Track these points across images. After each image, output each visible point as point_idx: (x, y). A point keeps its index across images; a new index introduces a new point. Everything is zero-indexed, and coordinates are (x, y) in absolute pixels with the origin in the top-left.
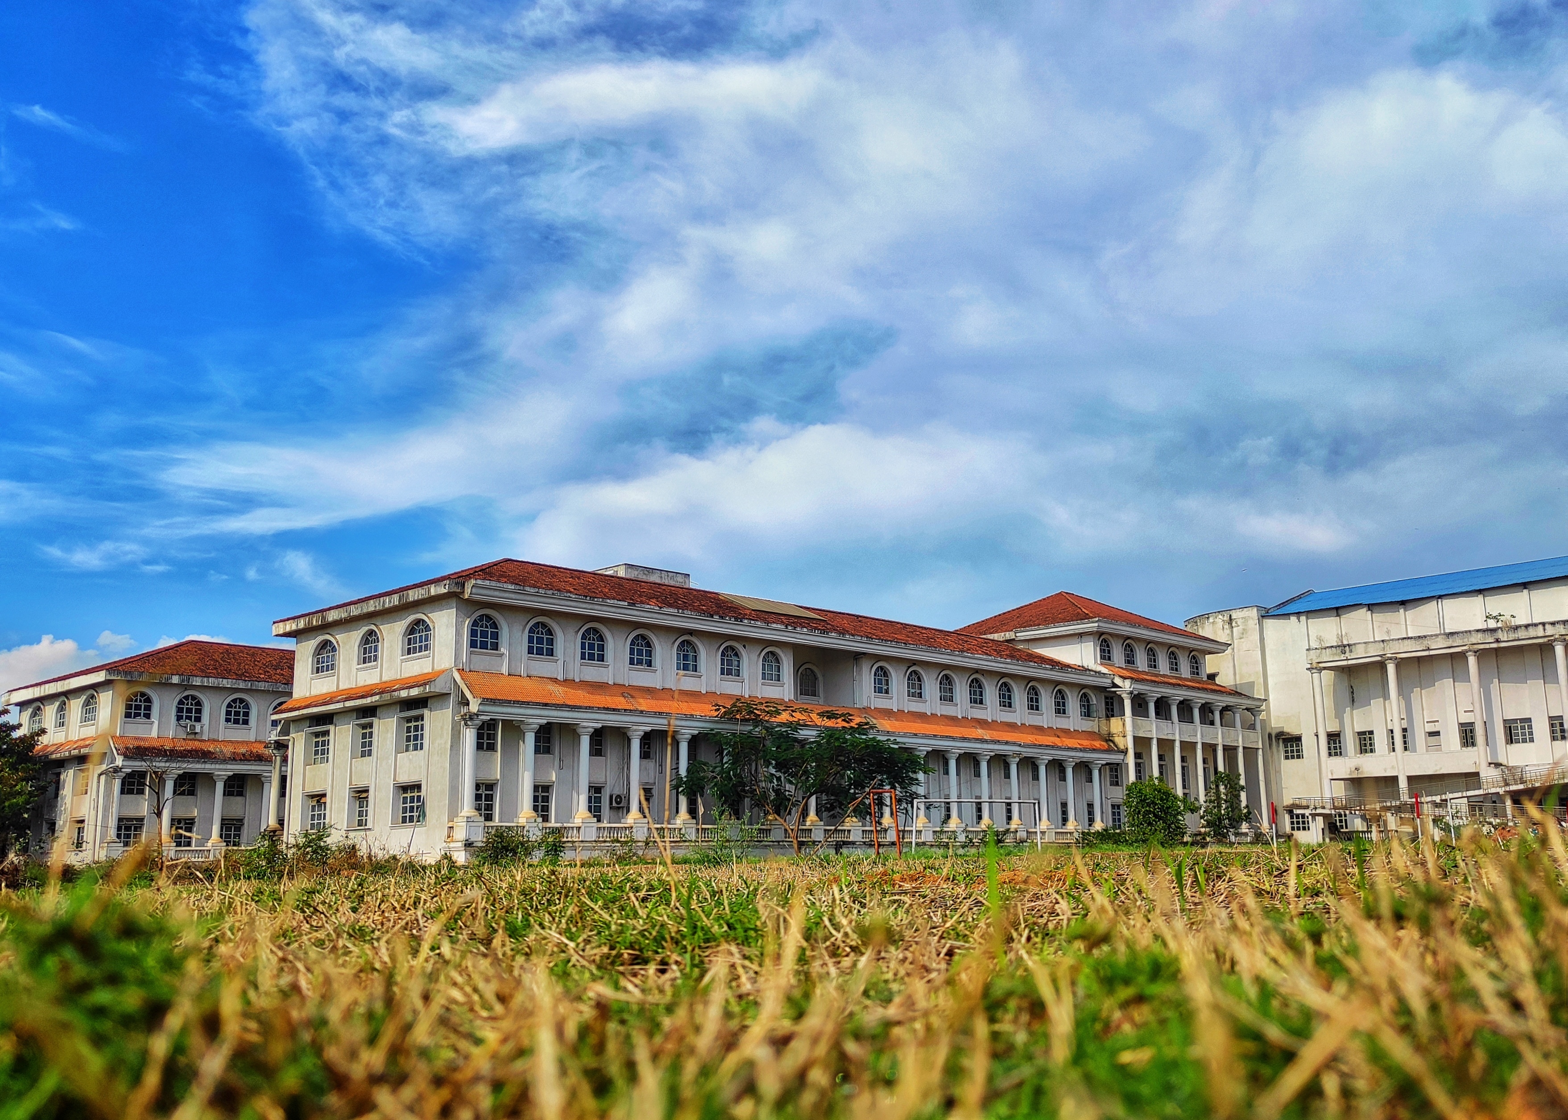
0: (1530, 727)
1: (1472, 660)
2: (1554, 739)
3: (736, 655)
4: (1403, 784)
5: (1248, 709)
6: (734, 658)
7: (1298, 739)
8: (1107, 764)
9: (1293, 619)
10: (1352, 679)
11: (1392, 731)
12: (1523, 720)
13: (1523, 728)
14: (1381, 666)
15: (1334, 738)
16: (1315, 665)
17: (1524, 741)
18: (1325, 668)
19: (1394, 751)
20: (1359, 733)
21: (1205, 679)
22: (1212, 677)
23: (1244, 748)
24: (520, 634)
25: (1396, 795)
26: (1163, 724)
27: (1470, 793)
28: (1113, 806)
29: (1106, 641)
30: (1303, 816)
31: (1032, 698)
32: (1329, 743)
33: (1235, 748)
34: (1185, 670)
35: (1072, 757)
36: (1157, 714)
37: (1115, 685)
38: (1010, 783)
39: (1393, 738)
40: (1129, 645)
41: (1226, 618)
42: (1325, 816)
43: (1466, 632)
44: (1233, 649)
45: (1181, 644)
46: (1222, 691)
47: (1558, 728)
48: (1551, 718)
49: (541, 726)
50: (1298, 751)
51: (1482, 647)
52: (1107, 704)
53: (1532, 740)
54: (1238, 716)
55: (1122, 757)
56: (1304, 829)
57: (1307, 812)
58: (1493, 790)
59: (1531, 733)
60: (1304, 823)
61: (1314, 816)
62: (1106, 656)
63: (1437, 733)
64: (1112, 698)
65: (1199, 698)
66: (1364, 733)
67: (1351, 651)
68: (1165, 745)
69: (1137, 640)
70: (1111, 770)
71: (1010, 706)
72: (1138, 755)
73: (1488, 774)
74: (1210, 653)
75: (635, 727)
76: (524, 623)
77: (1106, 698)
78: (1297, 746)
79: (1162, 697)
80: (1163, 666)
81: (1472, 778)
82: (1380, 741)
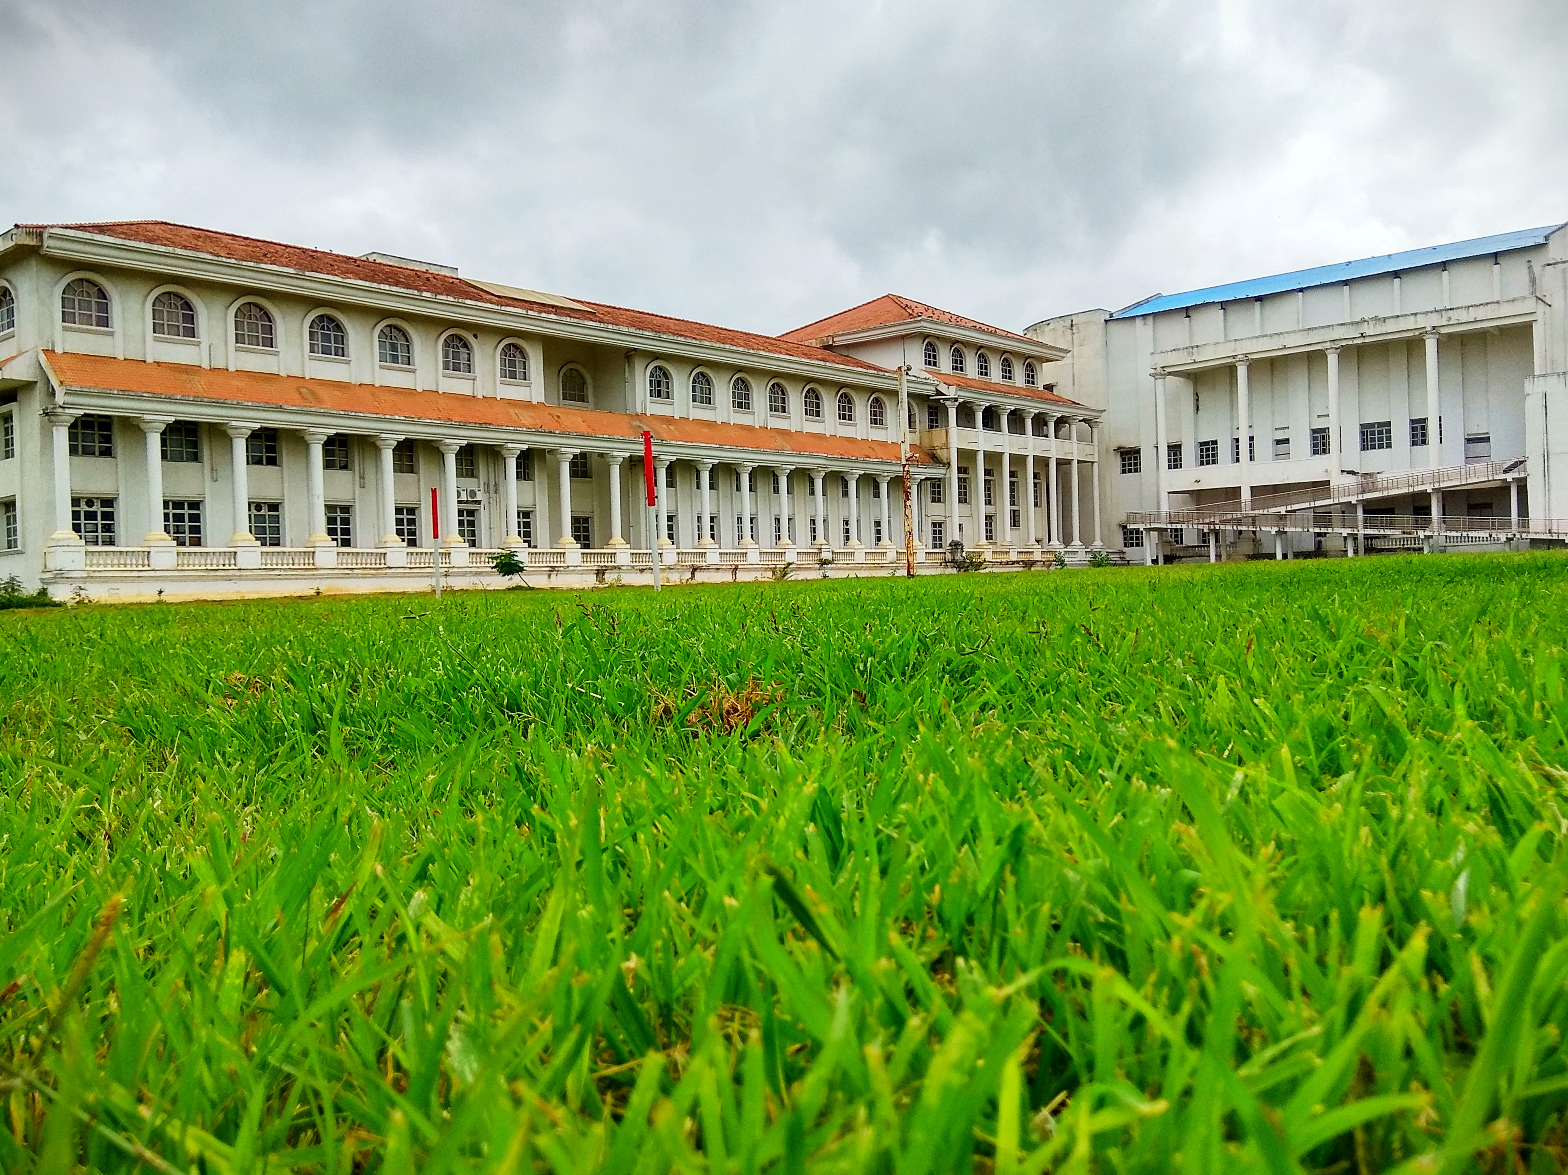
0: (1389, 432)
1: (1332, 359)
2: (1414, 443)
3: (466, 346)
4: (1246, 495)
5: (1084, 420)
6: (462, 350)
7: (1137, 451)
8: (927, 479)
9: (1139, 322)
10: (1199, 386)
11: (1237, 440)
12: (1380, 425)
13: (1380, 433)
14: (1231, 369)
15: (1175, 450)
16: (1159, 370)
17: (1381, 447)
18: (1170, 374)
19: (1238, 460)
20: (1202, 444)
21: (1041, 388)
22: (1049, 388)
23: (1079, 462)
24: (139, 306)
25: (1238, 507)
26: (992, 435)
27: (1319, 503)
28: (934, 525)
29: (931, 345)
30: (1138, 531)
31: (844, 407)
32: (1169, 455)
33: (1069, 462)
34: (1019, 378)
35: (887, 471)
36: (985, 425)
37: (939, 393)
38: (815, 499)
39: (1238, 447)
40: (958, 348)
41: (1068, 323)
42: (1160, 531)
43: (1328, 326)
44: (1073, 357)
45: (1016, 349)
46: (1059, 401)
47: (1419, 432)
48: (1413, 421)
49: (168, 425)
50: (1136, 464)
51: (1344, 343)
52: (931, 414)
53: (1389, 446)
54: (1074, 427)
55: (943, 471)
56: (1137, 545)
57: (1141, 527)
58: (1343, 500)
59: (1389, 438)
60: (1137, 538)
61: (1149, 530)
62: (931, 359)
63: (1287, 441)
64: (936, 408)
65: (1032, 408)
66: (1207, 443)
67: (1199, 354)
68: (994, 459)
69: (966, 344)
70: (933, 486)
71: (818, 415)
72: (961, 470)
73: (1338, 481)
74: (1048, 361)
75: (312, 429)
76: (145, 293)
77: (930, 408)
78: (1136, 458)
79: (991, 406)
80: (995, 374)
81: (1321, 487)
82: (1224, 451)
